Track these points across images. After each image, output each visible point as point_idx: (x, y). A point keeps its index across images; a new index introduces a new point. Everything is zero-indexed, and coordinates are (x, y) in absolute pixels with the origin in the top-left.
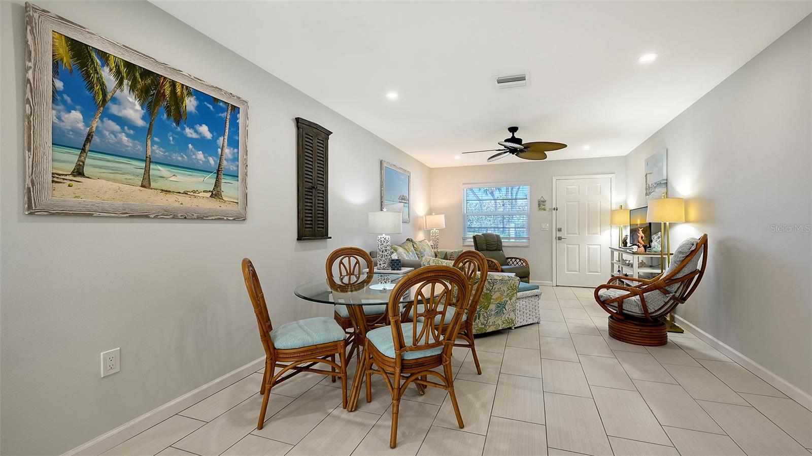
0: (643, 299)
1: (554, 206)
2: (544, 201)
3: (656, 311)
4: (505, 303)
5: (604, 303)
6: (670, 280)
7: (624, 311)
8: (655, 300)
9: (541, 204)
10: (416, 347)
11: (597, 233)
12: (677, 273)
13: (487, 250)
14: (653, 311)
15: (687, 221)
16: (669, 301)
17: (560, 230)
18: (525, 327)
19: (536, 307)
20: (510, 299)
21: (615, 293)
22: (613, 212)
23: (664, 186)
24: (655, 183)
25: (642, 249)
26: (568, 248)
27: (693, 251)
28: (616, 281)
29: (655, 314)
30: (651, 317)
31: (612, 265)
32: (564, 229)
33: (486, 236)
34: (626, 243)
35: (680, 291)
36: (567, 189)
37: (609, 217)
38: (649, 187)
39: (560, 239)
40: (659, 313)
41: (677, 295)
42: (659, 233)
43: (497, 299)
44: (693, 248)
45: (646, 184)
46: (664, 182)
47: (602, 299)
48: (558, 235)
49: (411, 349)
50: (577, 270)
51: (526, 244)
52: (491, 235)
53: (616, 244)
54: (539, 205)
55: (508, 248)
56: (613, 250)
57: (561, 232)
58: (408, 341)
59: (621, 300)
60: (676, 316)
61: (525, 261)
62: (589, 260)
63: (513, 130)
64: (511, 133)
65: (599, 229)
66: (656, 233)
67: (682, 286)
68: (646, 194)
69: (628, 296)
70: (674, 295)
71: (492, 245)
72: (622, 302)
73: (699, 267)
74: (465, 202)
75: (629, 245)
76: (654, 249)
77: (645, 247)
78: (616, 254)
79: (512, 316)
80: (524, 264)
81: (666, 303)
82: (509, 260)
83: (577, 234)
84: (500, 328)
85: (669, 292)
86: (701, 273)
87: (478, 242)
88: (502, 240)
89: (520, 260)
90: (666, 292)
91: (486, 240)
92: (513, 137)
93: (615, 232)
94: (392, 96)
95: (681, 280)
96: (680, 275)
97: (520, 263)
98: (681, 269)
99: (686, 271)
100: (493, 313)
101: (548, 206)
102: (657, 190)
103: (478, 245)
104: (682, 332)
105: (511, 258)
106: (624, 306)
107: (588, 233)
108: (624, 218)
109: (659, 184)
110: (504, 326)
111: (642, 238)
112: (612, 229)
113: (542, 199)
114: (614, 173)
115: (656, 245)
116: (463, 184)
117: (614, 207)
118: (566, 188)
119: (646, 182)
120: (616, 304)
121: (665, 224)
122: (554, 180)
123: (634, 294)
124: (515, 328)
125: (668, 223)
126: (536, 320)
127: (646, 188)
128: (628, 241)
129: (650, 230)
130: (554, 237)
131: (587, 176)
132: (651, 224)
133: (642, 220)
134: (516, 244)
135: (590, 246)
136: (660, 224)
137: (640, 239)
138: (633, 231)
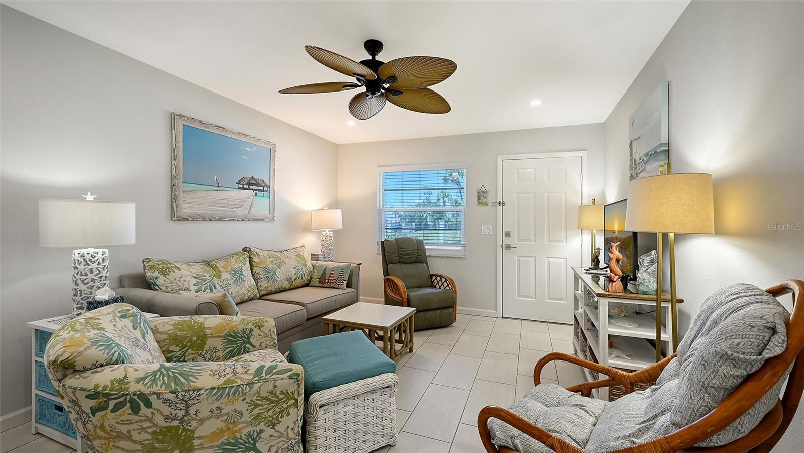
1: (500, 199)
2: (486, 192)
4: (254, 437)
9: (482, 196)
11: (561, 241)
13: (400, 262)
15: (719, 231)
17: (508, 235)
22: (582, 207)
23: (663, 157)
24: (646, 155)
25: (619, 284)
26: (519, 261)
32: (514, 234)
33: (401, 241)
34: (599, 261)
36: (519, 173)
37: (577, 217)
38: (635, 164)
39: (508, 247)
42: (653, 252)
43: (216, 436)
45: (631, 160)
46: (663, 149)
48: (507, 241)
50: (532, 294)
51: (461, 255)
52: (407, 241)
54: (479, 197)
55: (437, 260)
57: (510, 238)
61: (452, 281)
62: (549, 283)
65: (563, 234)
66: (648, 250)
68: (632, 178)
71: (409, 254)
74: (382, 192)
76: (642, 288)
77: (624, 280)
80: (451, 287)
82: (434, 277)
83: (532, 241)
87: (387, 250)
88: (427, 248)
89: (447, 279)
91: (399, 249)
93: (587, 238)
97: (445, 285)
101: (491, 199)
102: (649, 167)
103: (386, 254)
105: (436, 275)
107: (549, 240)
108: (596, 219)
109: (652, 155)
111: (618, 261)
112: (583, 235)
113: (483, 189)
114: (586, 150)
115: (646, 278)
116: (379, 166)
117: (585, 200)
118: (517, 171)
119: (631, 156)
121: (665, 236)
122: (500, 160)
125: (672, 236)
127: (631, 167)
128: (601, 258)
129: (634, 245)
130: (500, 244)
131: (548, 155)
132: (635, 234)
133: (622, 222)
134: (449, 254)
135: (551, 260)
136: (655, 235)
137: (613, 264)
138: (607, 242)
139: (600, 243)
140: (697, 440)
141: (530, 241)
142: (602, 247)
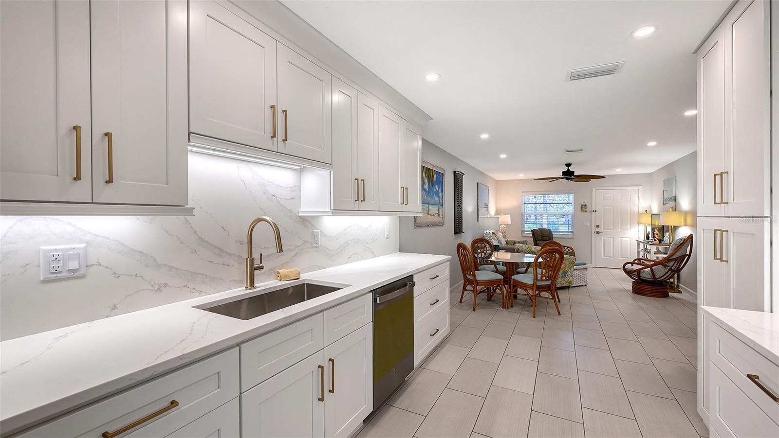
0: (652, 270)
1: (594, 209)
2: (586, 205)
3: (661, 277)
4: (567, 271)
5: (629, 273)
6: (668, 260)
7: (642, 278)
8: (660, 271)
9: (583, 207)
10: (542, 280)
11: (627, 229)
12: (672, 255)
13: (542, 240)
14: (659, 277)
15: (685, 225)
16: (668, 272)
17: (598, 226)
18: (578, 287)
19: (585, 276)
20: (570, 269)
21: (636, 267)
22: (639, 214)
23: (674, 200)
24: (668, 198)
25: (657, 241)
26: (604, 239)
27: (681, 244)
28: (639, 261)
29: (660, 279)
30: (658, 281)
31: (638, 252)
32: (602, 226)
33: (541, 230)
34: (649, 237)
35: (675, 265)
36: (604, 197)
37: (637, 218)
38: (665, 200)
39: (598, 233)
40: (662, 278)
41: (673, 268)
43: (563, 268)
44: (681, 242)
45: (663, 198)
46: (674, 198)
47: (627, 271)
48: (597, 230)
49: (540, 281)
50: (612, 255)
51: (570, 237)
52: (544, 229)
53: (642, 238)
54: (582, 208)
55: (557, 239)
56: (639, 242)
57: (599, 228)
58: (539, 277)
59: (639, 271)
60: (680, 285)
61: (571, 248)
62: (621, 250)
63: (568, 165)
64: (567, 167)
65: (629, 227)
66: (668, 231)
67: (676, 263)
68: (664, 204)
69: (643, 268)
70: (671, 268)
71: (546, 236)
72: (640, 272)
73: (688, 253)
75: (650, 238)
76: (665, 242)
77: (660, 240)
78: (642, 246)
79: (571, 279)
80: (571, 251)
81: (667, 273)
84: (564, 286)
85: (668, 266)
86: (689, 256)
87: (535, 234)
88: (553, 233)
89: (568, 247)
90: (666, 266)
91: (542, 233)
92: (568, 169)
93: (642, 228)
94: (503, 156)
95: (676, 260)
96: (674, 257)
97: (567, 250)
98: (675, 253)
99: (678, 254)
100: (560, 276)
101: (588, 209)
102: (669, 204)
103: (535, 236)
104: (681, 293)
106: (641, 274)
107: (621, 229)
108: (647, 219)
109: (670, 199)
110: (567, 285)
111: (657, 234)
112: (640, 227)
113: (584, 204)
114: (641, 186)
115: (667, 239)
116: (522, 192)
117: (641, 211)
119: (663, 196)
120: (636, 273)
121: (671, 226)
122: (594, 190)
123: (647, 266)
124: (572, 287)
125: (673, 227)
126: (584, 284)
127: (663, 200)
128: (650, 236)
129: (663, 229)
130: (593, 231)
131: (620, 188)
132: (663, 226)
133: (659, 222)
134: (564, 236)
135: (622, 239)
136: (669, 226)
137: (656, 235)
138: (653, 229)
139: (649, 229)
140: (670, 257)
141: (610, 229)
142: (651, 231)
